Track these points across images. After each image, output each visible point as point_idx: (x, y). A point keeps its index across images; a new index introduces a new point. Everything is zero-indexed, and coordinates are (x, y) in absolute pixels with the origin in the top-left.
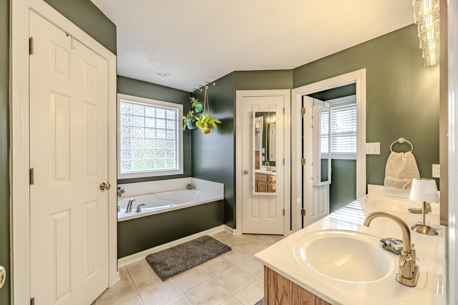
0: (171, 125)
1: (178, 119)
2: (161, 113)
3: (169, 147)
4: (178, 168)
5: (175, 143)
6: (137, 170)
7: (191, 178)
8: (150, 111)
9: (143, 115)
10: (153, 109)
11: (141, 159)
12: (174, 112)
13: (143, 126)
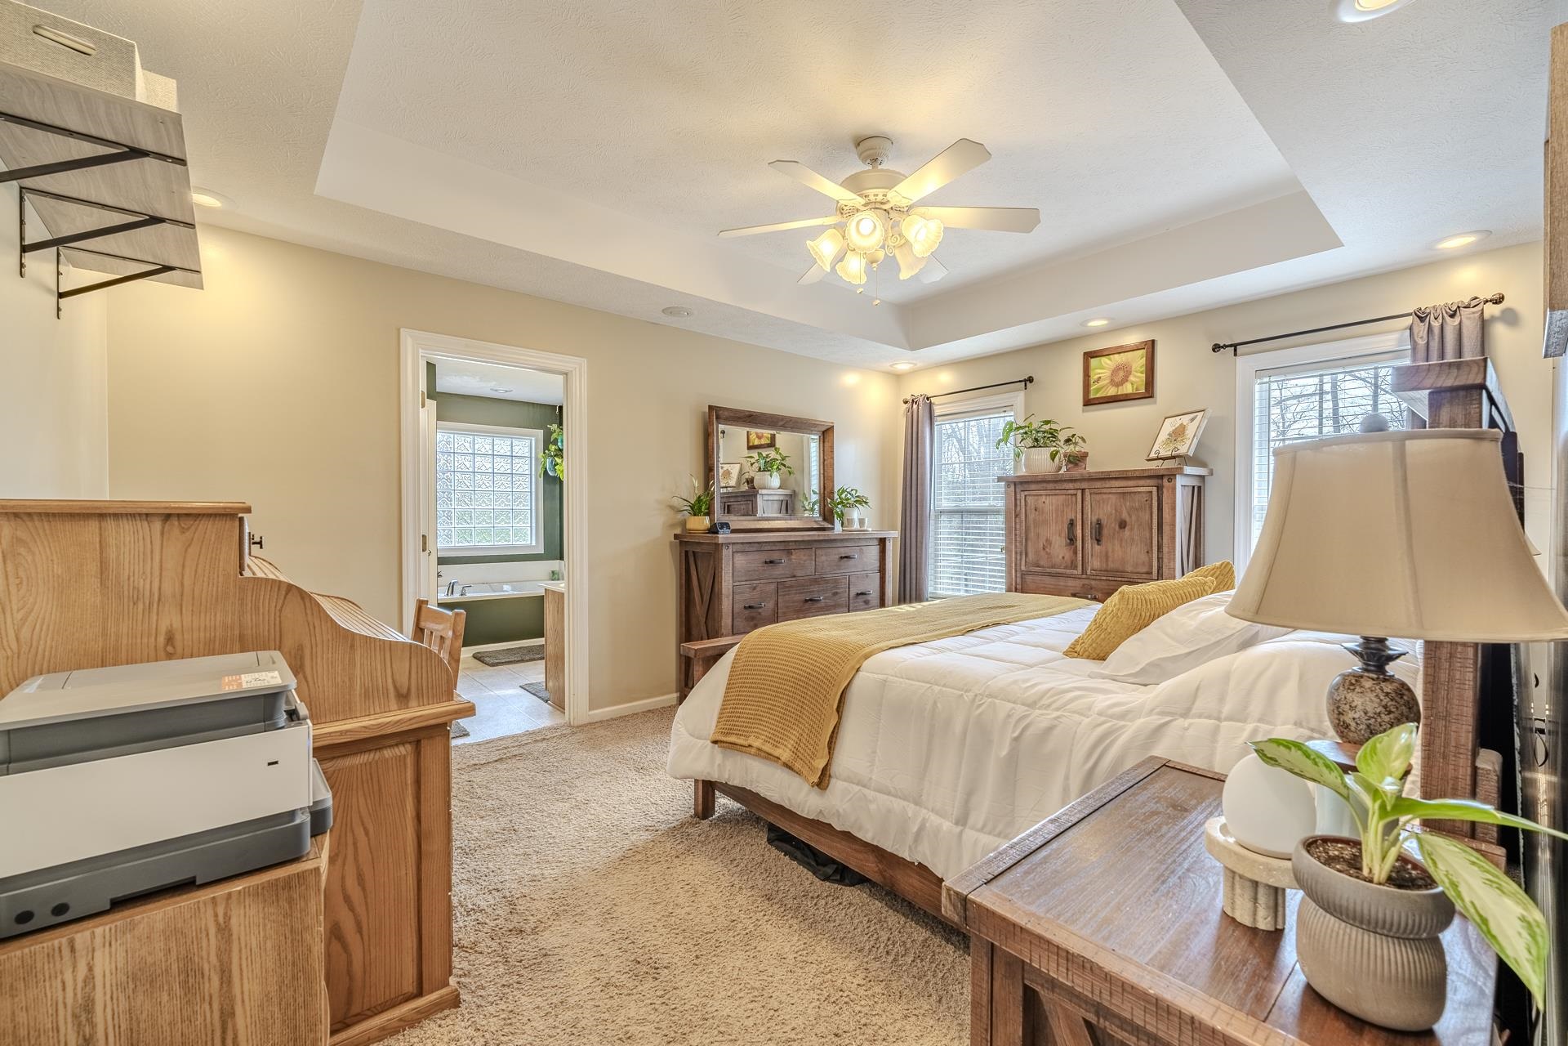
0: (523, 467)
1: (533, 456)
2: (503, 446)
3: (518, 505)
4: (534, 543)
5: (528, 497)
6: (461, 544)
7: (558, 561)
8: (483, 444)
9: (470, 451)
10: (489, 440)
11: (468, 526)
12: (528, 442)
13: (471, 470)
